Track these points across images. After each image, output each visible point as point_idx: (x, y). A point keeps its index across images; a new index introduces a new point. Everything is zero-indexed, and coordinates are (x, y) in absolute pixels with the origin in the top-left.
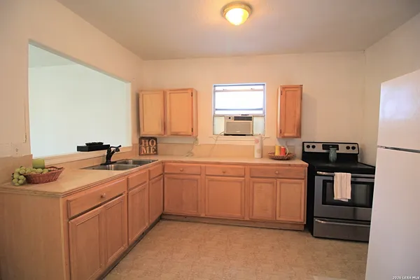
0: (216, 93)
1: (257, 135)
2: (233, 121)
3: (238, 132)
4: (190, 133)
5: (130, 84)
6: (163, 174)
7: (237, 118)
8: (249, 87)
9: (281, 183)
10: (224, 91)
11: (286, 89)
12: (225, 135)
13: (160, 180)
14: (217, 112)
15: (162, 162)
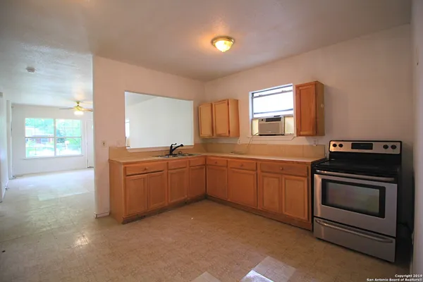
0: (254, 99)
1: (288, 135)
2: (264, 122)
3: (270, 133)
4: (227, 134)
5: (192, 102)
6: (205, 165)
7: (268, 120)
8: (280, 90)
9: (286, 179)
10: (260, 96)
11: (300, 88)
12: (260, 135)
13: (203, 168)
14: (255, 116)
15: (206, 156)
